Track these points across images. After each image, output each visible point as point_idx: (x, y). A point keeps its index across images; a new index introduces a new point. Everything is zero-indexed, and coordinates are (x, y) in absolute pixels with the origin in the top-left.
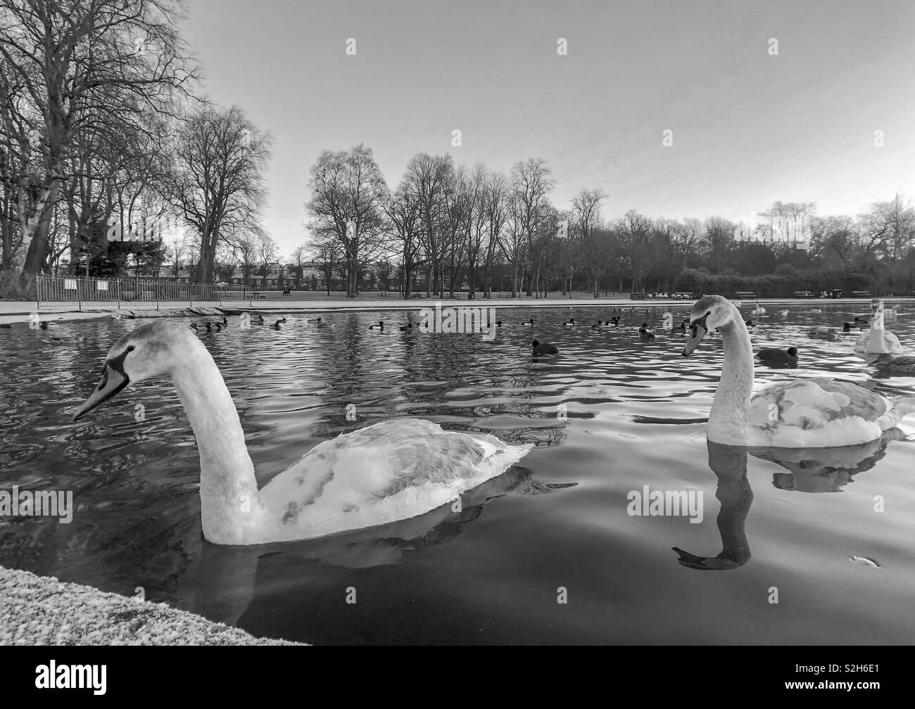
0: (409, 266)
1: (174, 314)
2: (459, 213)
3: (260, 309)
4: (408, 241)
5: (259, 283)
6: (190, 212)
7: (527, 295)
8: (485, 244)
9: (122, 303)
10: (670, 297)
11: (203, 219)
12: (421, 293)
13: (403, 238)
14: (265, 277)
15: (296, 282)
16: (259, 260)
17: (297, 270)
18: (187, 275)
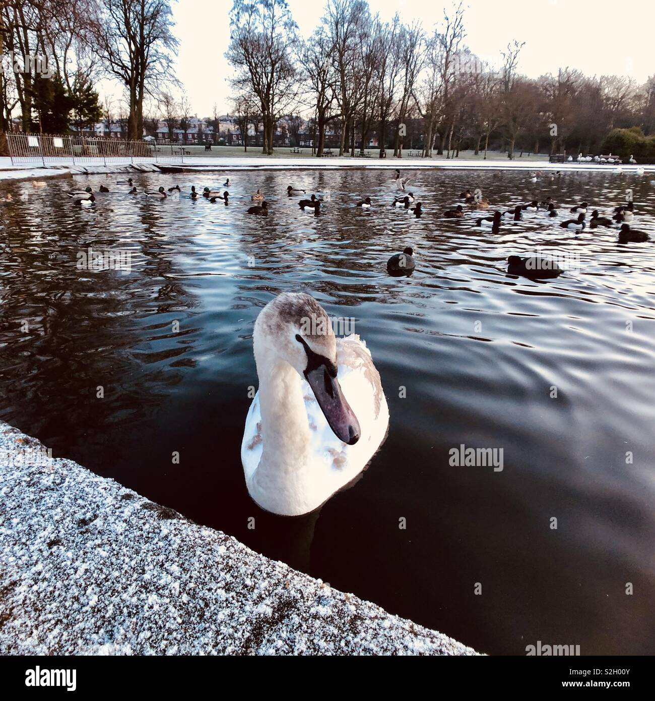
0: (322, 120)
1: (119, 171)
2: (374, 61)
3: (191, 166)
4: (322, 93)
5: (181, 137)
6: (116, 64)
7: (438, 154)
8: (398, 95)
9: (76, 159)
10: (593, 161)
11: (129, 72)
12: (332, 150)
13: (317, 91)
14: (186, 132)
15: (214, 136)
16: (179, 114)
17: (214, 124)
18: (119, 130)
